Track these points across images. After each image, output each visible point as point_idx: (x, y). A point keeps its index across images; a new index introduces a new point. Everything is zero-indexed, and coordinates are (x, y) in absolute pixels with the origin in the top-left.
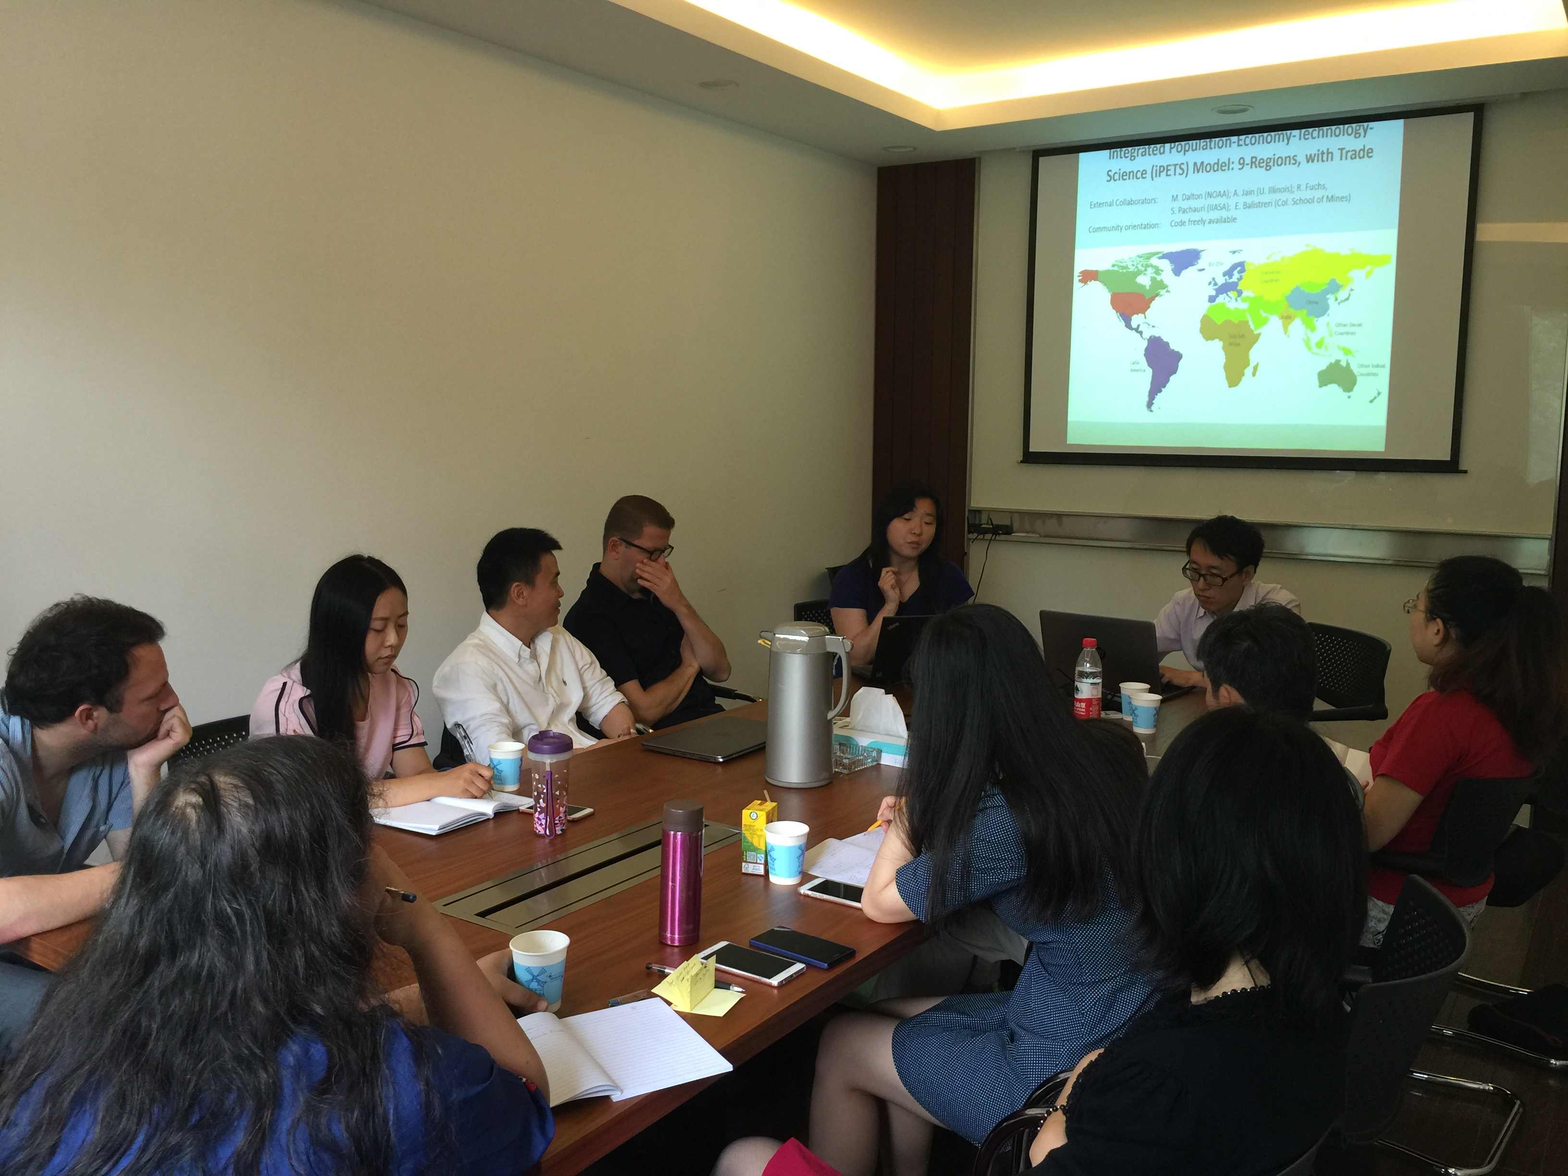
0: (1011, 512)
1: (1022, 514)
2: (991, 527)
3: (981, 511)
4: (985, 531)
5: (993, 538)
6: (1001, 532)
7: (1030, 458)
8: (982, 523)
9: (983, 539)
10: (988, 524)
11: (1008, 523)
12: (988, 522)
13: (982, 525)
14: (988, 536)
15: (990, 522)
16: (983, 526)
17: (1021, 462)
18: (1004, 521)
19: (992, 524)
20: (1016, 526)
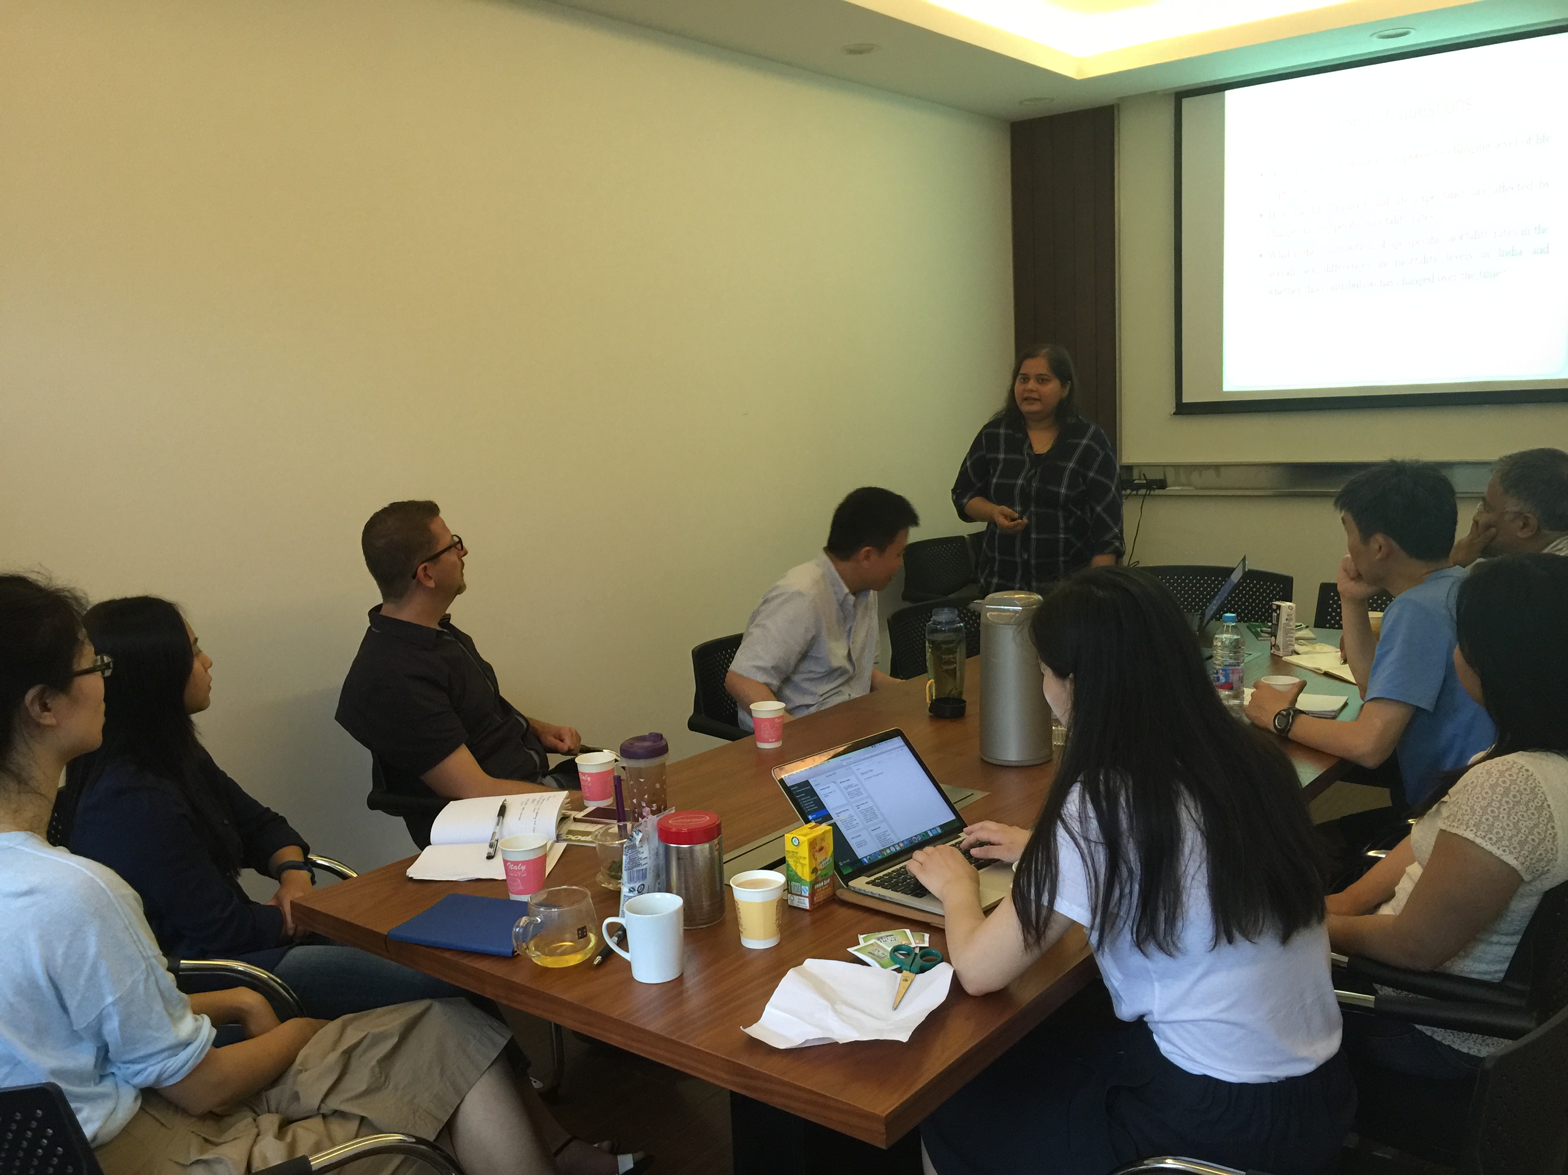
0: (1164, 466)
1: (1177, 467)
2: (1145, 482)
3: (1132, 466)
4: (1139, 487)
5: (1148, 492)
6: (1155, 487)
7: (1183, 409)
8: (1134, 478)
9: (1137, 494)
10: (1140, 479)
11: (1162, 477)
12: (1140, 476)
13: (1135, 480)
14: (1142, 492)
15: (1143, 477)
16: (1135, 482)
17: (1174, 414)
18: (1157, 475)
19: (1146, 479)
20: (1169, 480)
